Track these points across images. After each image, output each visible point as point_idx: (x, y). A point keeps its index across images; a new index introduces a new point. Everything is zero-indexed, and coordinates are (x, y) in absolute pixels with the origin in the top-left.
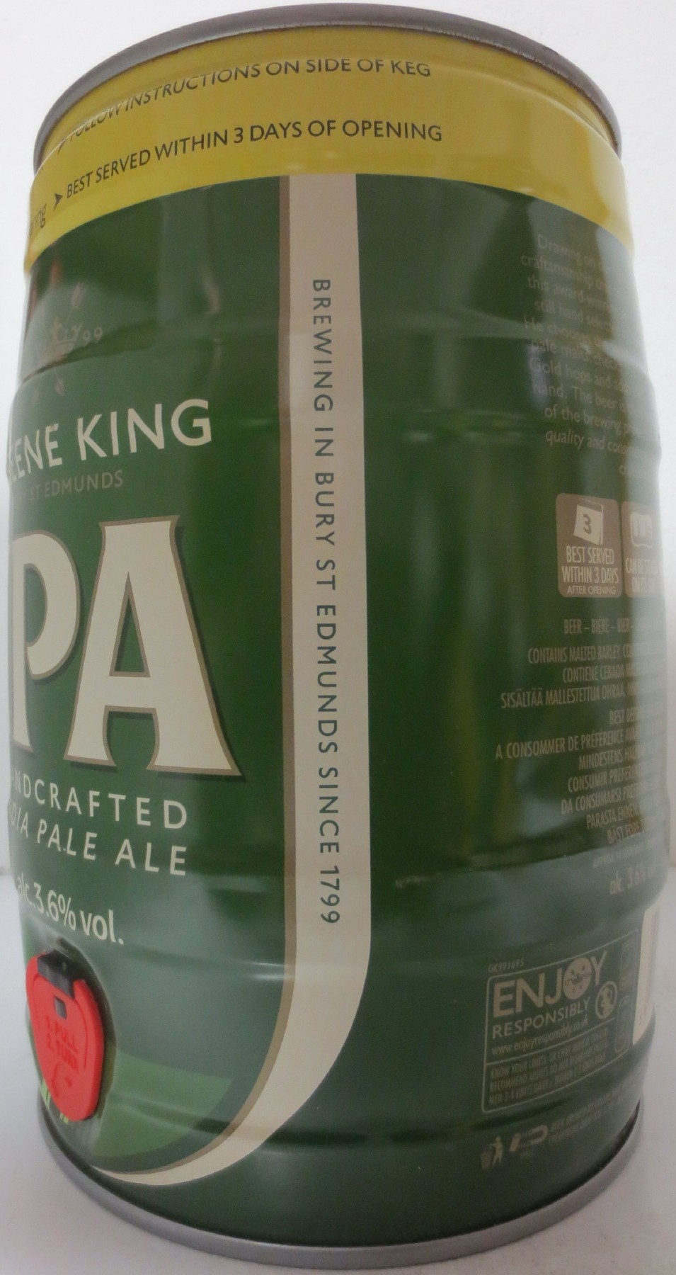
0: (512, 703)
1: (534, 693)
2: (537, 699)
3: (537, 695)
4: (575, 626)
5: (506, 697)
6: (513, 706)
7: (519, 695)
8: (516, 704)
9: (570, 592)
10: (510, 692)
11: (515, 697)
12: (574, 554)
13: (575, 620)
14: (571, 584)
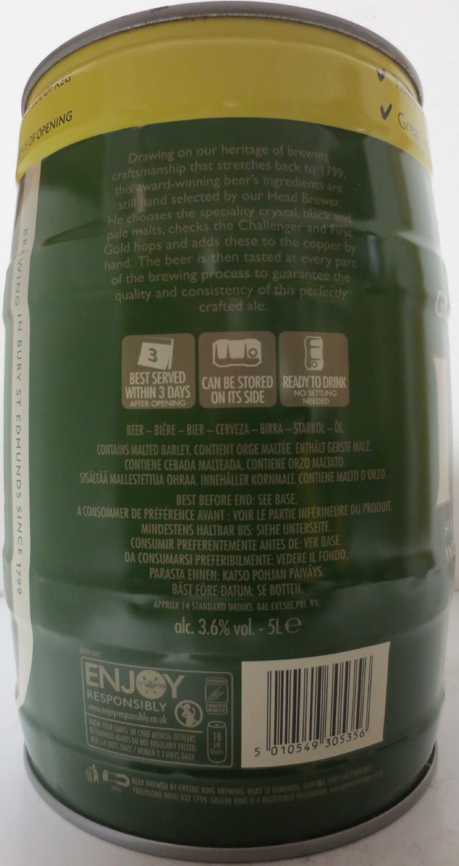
0: (86, 480)
1: (101, 475)
2: (103, 479)
3: (103, 476)
4: (137, 430)
5: (83, 475)
6: (87, 482)
7: (91, 476)
8: (89, 481)
9: (133, 405)
10: (86, 473)
11: (88, 476)
12: (137, 378)
13: (137, 426)
14: (134, 400)
